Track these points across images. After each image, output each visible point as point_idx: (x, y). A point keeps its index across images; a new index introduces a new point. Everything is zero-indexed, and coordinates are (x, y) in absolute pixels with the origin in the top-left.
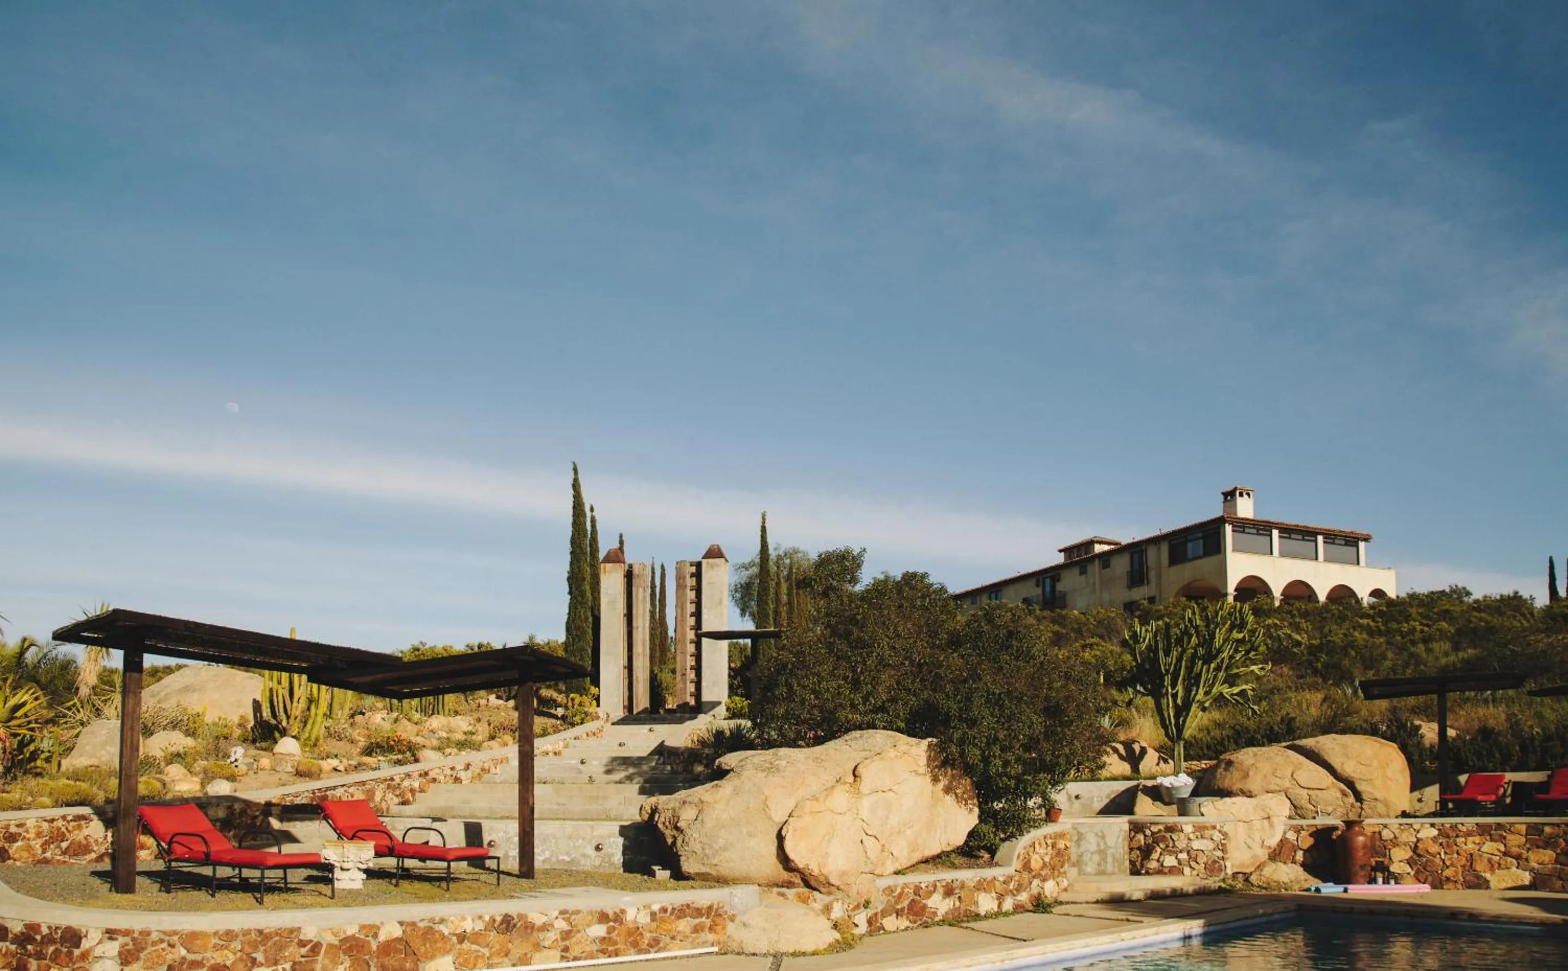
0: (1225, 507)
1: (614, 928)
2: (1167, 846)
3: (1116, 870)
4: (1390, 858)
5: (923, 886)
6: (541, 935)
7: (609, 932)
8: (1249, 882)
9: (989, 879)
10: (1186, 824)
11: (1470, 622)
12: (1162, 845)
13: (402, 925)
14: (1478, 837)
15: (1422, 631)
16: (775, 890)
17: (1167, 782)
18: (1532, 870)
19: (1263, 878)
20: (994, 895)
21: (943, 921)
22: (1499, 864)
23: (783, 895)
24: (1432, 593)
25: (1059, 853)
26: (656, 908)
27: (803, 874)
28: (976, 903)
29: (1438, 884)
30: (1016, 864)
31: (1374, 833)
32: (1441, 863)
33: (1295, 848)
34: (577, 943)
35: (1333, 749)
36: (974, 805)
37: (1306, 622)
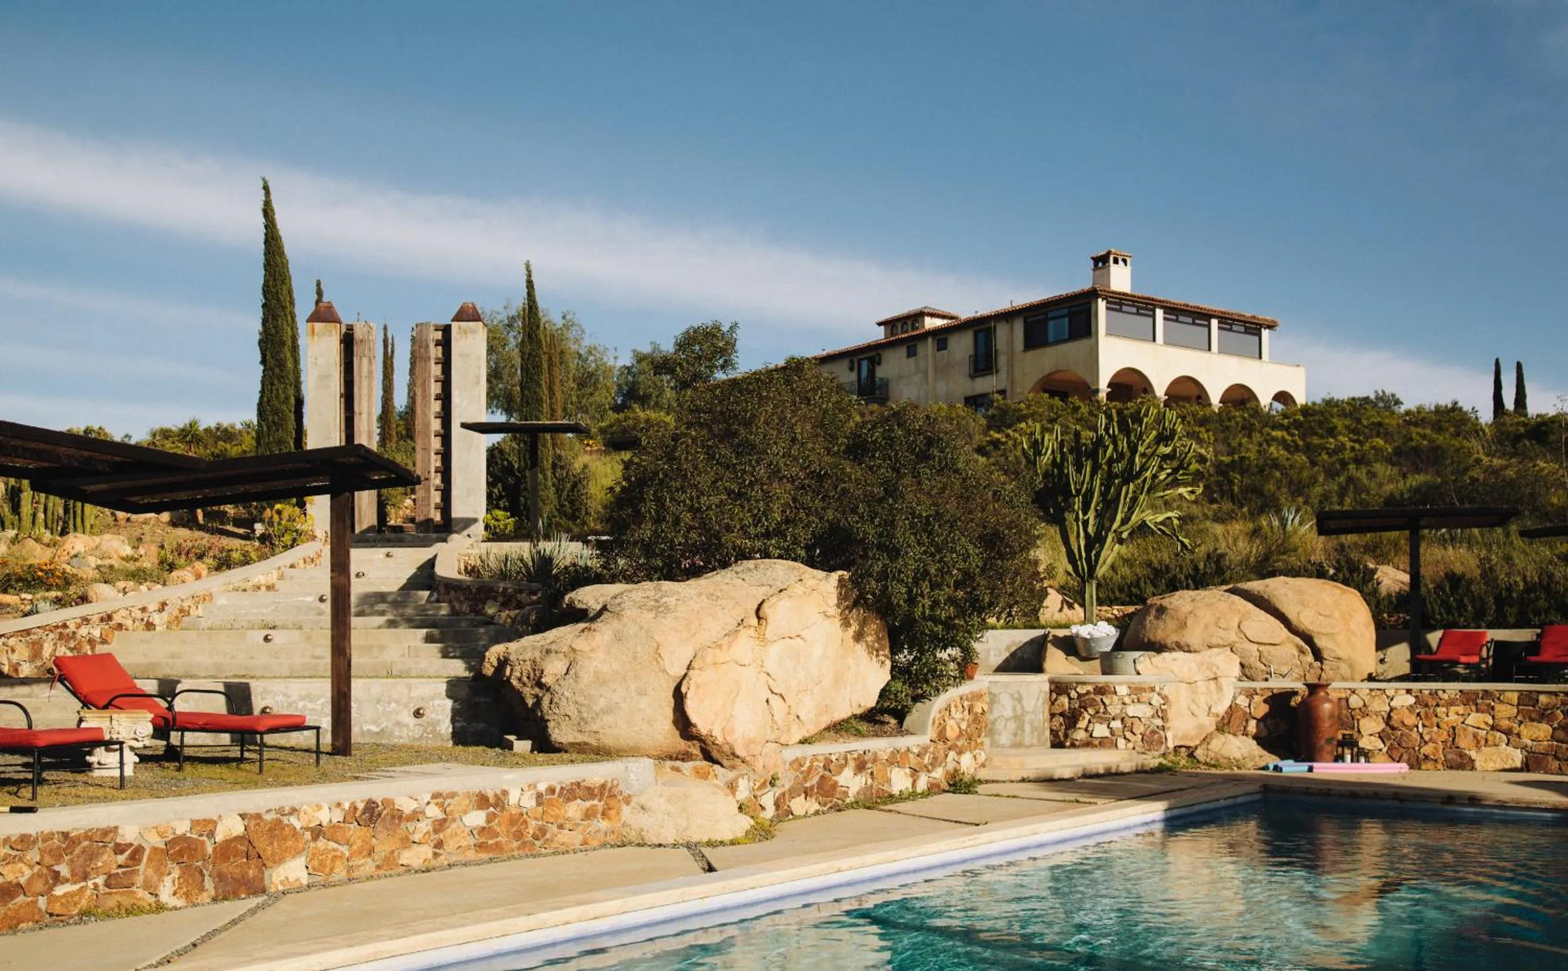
0: (1094, 276)
1: (495, 815)
2: (1098, 712)
3: (1035, 741)
4: (1359, 731)
5: (833, 758)
6: (411, 826)
7: (489, 821)
8: (1195, 757)
9: (903, 750)
10: (1120, 684)
11: (1412, 440)
12: (1091, 711)
13: (243, 819)
14: (1462, 707)
15: (1353, 449)
16: (669, 763)
17: (1084, 631)
18: (1524, 748)
19: (1210, 753)
20: (908, 770)
21: (857, 802)
22: (1486, 741)
23: (678, 770)
24: (1354, 399)
25: (976, 720)
26: (542, 787)
27: (704, 743)
28: (889, 781)
29: (1415, 764)
30: (931, 733)
31: (1340, 699)
32: (1418, 738)
33: (1247, 717)
34: (451, 837)
35: (1286, 595)
36: (885, 656)
37: (1207, 431)
